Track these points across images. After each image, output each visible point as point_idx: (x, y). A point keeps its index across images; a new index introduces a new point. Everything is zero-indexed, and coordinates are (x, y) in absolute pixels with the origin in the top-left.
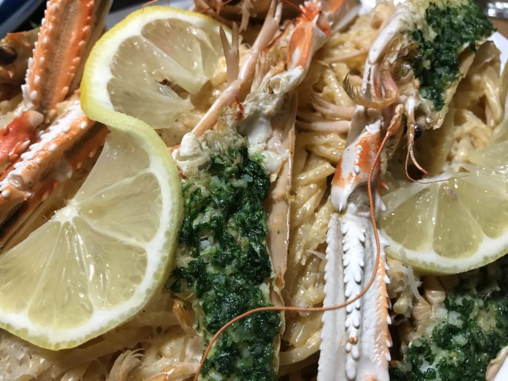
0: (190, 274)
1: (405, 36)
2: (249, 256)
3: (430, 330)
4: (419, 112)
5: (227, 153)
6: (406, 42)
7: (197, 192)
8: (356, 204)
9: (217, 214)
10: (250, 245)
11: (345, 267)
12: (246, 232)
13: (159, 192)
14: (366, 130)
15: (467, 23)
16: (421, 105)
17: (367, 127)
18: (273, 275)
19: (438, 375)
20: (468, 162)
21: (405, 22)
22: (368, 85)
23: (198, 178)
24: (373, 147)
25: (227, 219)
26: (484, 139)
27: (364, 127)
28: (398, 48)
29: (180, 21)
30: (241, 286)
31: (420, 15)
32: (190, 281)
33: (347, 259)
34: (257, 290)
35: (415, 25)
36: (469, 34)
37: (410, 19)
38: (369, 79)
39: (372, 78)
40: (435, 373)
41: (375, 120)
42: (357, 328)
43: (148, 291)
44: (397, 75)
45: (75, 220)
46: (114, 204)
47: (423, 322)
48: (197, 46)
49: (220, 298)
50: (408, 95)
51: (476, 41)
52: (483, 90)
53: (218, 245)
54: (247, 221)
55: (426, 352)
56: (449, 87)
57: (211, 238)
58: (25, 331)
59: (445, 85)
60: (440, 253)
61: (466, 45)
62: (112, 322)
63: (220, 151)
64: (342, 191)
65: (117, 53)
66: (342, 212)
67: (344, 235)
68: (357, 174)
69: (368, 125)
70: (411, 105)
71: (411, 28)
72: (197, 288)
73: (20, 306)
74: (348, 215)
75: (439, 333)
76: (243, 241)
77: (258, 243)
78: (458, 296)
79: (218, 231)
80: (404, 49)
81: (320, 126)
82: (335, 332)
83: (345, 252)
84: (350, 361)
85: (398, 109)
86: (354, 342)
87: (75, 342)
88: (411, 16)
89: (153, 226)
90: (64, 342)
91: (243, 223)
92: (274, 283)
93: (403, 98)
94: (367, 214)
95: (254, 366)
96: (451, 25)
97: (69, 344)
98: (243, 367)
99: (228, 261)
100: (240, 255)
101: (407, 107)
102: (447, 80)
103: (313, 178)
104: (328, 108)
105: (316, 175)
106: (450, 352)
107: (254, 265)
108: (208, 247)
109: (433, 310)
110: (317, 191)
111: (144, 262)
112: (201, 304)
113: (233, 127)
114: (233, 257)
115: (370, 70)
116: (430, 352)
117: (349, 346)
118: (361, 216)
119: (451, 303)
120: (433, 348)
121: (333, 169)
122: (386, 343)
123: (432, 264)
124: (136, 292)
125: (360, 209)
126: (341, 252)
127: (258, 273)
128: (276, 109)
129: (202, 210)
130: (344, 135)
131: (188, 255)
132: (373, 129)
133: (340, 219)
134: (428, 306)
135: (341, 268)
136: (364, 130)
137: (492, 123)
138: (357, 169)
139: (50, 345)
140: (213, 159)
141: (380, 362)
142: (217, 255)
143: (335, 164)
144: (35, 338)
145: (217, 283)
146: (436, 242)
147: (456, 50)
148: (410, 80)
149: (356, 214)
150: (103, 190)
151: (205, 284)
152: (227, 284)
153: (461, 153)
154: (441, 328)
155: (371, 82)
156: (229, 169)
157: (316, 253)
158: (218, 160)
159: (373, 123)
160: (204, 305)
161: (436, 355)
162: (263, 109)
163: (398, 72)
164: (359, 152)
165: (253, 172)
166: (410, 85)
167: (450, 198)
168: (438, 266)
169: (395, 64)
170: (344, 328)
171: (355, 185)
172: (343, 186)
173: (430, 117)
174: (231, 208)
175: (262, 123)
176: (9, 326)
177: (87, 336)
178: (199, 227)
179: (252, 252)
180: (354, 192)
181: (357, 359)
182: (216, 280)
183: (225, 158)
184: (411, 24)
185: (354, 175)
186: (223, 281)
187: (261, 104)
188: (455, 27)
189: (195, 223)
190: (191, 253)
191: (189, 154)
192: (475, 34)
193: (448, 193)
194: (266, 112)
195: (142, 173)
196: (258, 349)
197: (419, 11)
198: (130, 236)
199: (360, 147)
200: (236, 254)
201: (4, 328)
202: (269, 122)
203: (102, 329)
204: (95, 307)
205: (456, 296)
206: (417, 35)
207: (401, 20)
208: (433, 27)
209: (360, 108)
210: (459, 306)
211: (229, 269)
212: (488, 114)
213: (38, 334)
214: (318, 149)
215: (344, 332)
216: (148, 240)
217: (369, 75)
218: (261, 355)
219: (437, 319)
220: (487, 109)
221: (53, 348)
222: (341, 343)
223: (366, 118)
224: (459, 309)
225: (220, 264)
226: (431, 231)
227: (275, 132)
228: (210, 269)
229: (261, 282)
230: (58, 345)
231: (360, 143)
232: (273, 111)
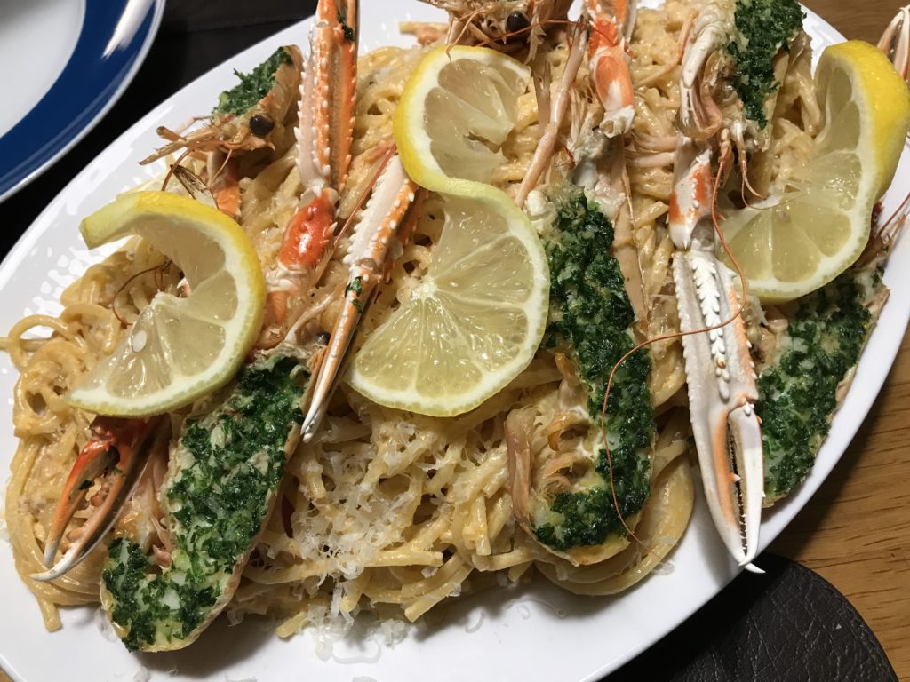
0: (566, 326)
1: (721, 52)
2: (613, 304)
3: (777, 360)
4: (747, 135)
5: (569, 205)
6: (723, 60)
7: (556, 248)
8: (699, 239)
9: (576, 268)
10: (613, 294)
11: (701, 301)
12: (604, 283)
13: (526, 253)
14: (697, 162)
15: (775, 16)
16: (747, 128)
17: (697, 159)
18: (636, 319)
19: (790, 401)
20: (792, 179)
21: (717, 35)
22: (690, 112)
23: (552, 236)
24: (707, 179)
25: (583, 271)
26: (805, 149)
27: (694, 158)
28: (716, 68)
29: (468, 61)
30: (612, 333)
31: (730, 21)
32: (565, 334)
33: (702, 293)
34: (625, 335)
35: (727, 35)
36: (780, 31)
37: (722, 30)
38: (689, 105)
39: (692, 103)
40: (787, 400)
41: (704, 150)
42: (724, 353)
43: (533, 346)
44: (718, 97)
45: (436, 294)
46: (474, 272)
47: (770, 352)
48: (492, 87)
49: (594, 345)
50: (733, 119)
51: (789, 39)
52: (797, 91)
53: (581, 298)
54: (602, 271)
55: (777, 380)
56: (767, 99)
57: (575, 293)
58: (417, 405)
59: (763, 97)
60: (780, 279)
61: (779, 45)
62: (503, 381)
63: (562, 205)
64: (684, 228)
65: (425, 112)
66: (686, 250)
67: (694, 271)
68: (697, 209)
69: (698, 156)
70: (738, 129)
71: (724, 41)
72: (574, 339)
73: (404, 385)
74: (693, 251)
75: (786, 361)
76: (603, 291)
77: (619, 290)
78: (800, 322)
79: (578, 283)
80: (724, 68)
81: (642, 162)
82: (700, 363)
83: (698, 287)
84: (722, 383)
85: (725, 134)
86: (723, 366)
87: (471, 405)
88: (722, 25)
89: (527, 287)
90: (461, 408)
91: (600, 273)
92: (638, 327)
93: (727, 122)
94: (709, 248)
95: (634, 404)
96: (760, 22)
97: (466, 408)
98: (625, 406)
99: (596, 310)
100: (604, 305)
101: (734, 132)
102: (765, 92)
103: (647, 219)
104: (648, 142)
105: (649, 216)
106: (799, 378)
107: (619, 311)
108: (574, 303)
109: (778, 338)
110: (651, 233)
111: (523, 322)
112: (577, 354)
113: (567, 178)
114: (599, 307)
115: (688, 95)
116: (780, 380)
117: (719, 371)
118: (705, 251)
119: (794, 330)
120: (783, 376)
121: (666, 207)
122: (750, 365)
123: (774, 291)
124: (521, 351)
125: (704, 244)
126: (693, 288)
127: (624, 318)
128: (602, 151)
129: (563, 267)
130: (669, 168)
131: (559, 310)
132: (703, 160)
133: (685, 257)
134: (772, 336)
135: (695, 304)
136: (694, 162)
137: (810, 129)
138: (697, 203)
139: (447, 412)
140: (560, 214)
141: (748, 381)
142: (584, 307)
143: (670, 201)
144: (429, 410)
145: (589, 333)
146: (776, 269)
147: (768, 54)
148: (734, 102)
149: (700, 250)
150: (461, 260)
151: (579, 335)
152: (598, 332)
153: (785, 171)
154: (787, 356)
155: (692, 109)
156: (576, 222)
157: (660, 296)
158: (564, 215)
159: (703, 153)
160: (580, 354)
161: (785, 383)
162: (589, 153)
163: (719, 95)
164: (693, 186)
165: (595, 221)
166: (734, 107)
167: (783, 220)
168: (780, 292)
169: (716, 85)
170: (709, 357)
171: (697, 220)
172: (683, 222)
173: (758, 139)
174: (586, 261)
175: (588, 168)
176: (398, 404)
177: (482, 398)
178: (564, 281)
179: (615, 299)
180: (696, 227)
181: (728, 381)
182: (588, 330)
183: (569, 211)
184: (723, 35)
185: (693, 209)
186: (594, 330)
187: (587, 149)
188: (764, 25)
189: (559, 279)
190: (561, 308)
191: (542, 213)
192: (786, 29)
193: (781, 216)
194: (592, 155)
195: (501, 237)
196: (635, 389)
197: (727, 16)
198: (501, 301)
199: (695, 180)
200: (600, 304)
201: (394, 407)
202: (595, 167)
203: (495, 389)
204: (483, 371)
205: (798, 321)
206: (732, 48)
207: (713, 32)
208: (744, 32)
209: (687, 140)
210: (803, 332)
211: (598, 319)
212: (805, 119)
213: (431, 406)
214: (642, 188)
215: (710, 361)
216: (524, 299)
217: (689, 101)
218: (637, 394)
219: (782, 347)
220: (803, 112)
221: (450, 415)
222: (709, 371)
223: (695, 149)
224: (802, 335)
225: (590, 317)
226: (769, 258)
227: (601, 176)
228: (580, 321)
229: (626, 327)
230: (454, 411)
231: (695, 177)
232: (600, 154)
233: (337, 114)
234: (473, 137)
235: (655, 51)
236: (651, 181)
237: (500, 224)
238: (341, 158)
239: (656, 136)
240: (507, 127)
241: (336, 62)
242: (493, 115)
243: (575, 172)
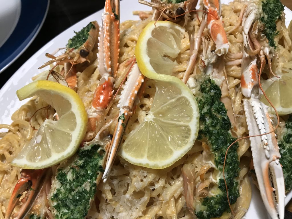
0: (206, 131)
1: (259, 21)
2: (223, 121)
3: (282, 137)
4: (270, 53)
5: (204, 82)
6: (260, 24)
7: (201, 100)
8: (253, 94)
9: (208, 108)
10: (223, 117)
11: (256, 119)
12: (219, 113)
13: (189, 103)
14: (251, 64)
15: (275, 7)
16: (271, 50)
17: (252, 62)
18: (232, 127)
19: (288, 153)
20: (283, 68)
21: (257, 14)
22: (248, 44)
23: (199, 95)
24: (256, 70)
25: (211, 108)
26: (286, 55)
27: (250, 62)
28: (257, 27)
29: (162, 27)
30: (223, 133)
31: (261, 9)
32: (206, 134)
33: (257, 115)
34: (228, 133)
35: (260, 14)
36: (277, 12)
37: (258, 12)
38: (247, 42)
39: (248, 41)
40: (287, 153)
41: (254, 59)
42: (266, 140)
43: (194, 140)
44: (258, 38)
45: (154, 119)
46: (169, 110)
47: (279, 135)
48: (172, 37)
49: (217, 138)
50: (264, 47)
51: (281, 15)
52: (282, 34)
53: (211, 119)
54: (218, 108)
55: (282, 145)
56: (275, 38)
57: (208, 117)
58: (148, 164)
59: (273, 37)
60: (283, 107)
61: (277, 17)
62: (182, 154)
63: (202, 82)
64: (248, 90)
65: (147, 47)
66: (249, 98)
67: (253, 107)
68: (253, 82)
69: (252, 61)
70: (267, 50)
71: (259, 16)
72: (209, 136)
73: (142, 156)
74: (252, 99)
75: (285, 138)
76: (219, 116)
77: (225, 116)
78: (290, 122)
79: (210, 113)
80: (261, 27)
81: (230, 63)
82: (256, 143)
83: (255, 113)
84: (267, 152)
85: (261, 52)
86: (267, 145)
87: (169, 164)
88: (258, 11)
89: (190, 116)
90: (165, 165)
91: (217, 109)
92: (233, 130)
93: (262, 48)
94: (258, 97)
95: (232, 160)
96: (270, 9)
97: (167, 165)
98: (229, 162)
99: (217, 124)
100: (220, 122)
101: (265, 52)
102: (274, 35)
103: (233, 86)
104: (232, 56)
105: (234, 84)
106: (290, 144)
107: (226, 124)
108: (208, 121)
109: (282, 129)
110: (234, 91)
111: (189, 130)
112: (210, 142)
113: (203, 71)
114: (218, 123)
115: (246, 38)
116: (284, 145)
117: (265, 147)
118: (256, 98)
119: (288, 126)
120: (284, 143)
121: (240, 81)
123: (281, 112)
124: (189, 142)
125: (256, 96)
126: (253, 114)
127: (228, 127)
128: (215, 60)
129: (203, 107)
130: (240, 65)
131: (203, 125)
132: (254, 63)
133: (249, 101)
134: (280, 128)
135: (254, 119)
137: (287, 47)
138: (253, 80)
139: (160, 167)
140: (201, 86)
141: (276, 150)
142: (212, 123)
143: (241, 78)
144: (152, 166)
145: (214, 133)
146: (281, 103)
147: (274, 21)
148: (265, 40)
149: (254, 98)
150: (163, 106)
151: (210, 133)
152: (218, 133)
153: (281, 64)
154: (286, 135)
155: (248, 43)
156: (208, 89)
158: (203, 86)
159: (254, 60)
160: (211, 142)
161: (285, 146)
162: (210, 61)
163: (259, 37)
164: (251, 73)
165: (214, 88)
166: (265, 42)
167: (283, 84)
168: (284, 112)
169: (258, 34)
171: (253, 87)
172: (247, 87)
173: (274, 54)
174: (212, 104)
175: (210, 67)
176: (140, 164)
177: (173, 161)
178: (204, 113)
179: (224, 119)
180: (253, 89)
181: (269, 151)
182: (214, 132)
183: (204, 85)
184: (259, 14)
185: (251, 82)
186: (216, 132)
187: (209, 60)
188: (272, 10)
189: (202, 112)
190: (204, 124)
191: (195, 86)
192: (279, 11)
194: (212, 62)
195: (179, 96)
196: (233, 154)
197: (259, 7)
198: (180, 121)
199: (251, 71)
200: (218, 121)
201: (139, 165)
202: (212, 66)
203: (179, 157)
204: (173, 150)
205: (289, 122)
206: (262, 19)
207: (255, 13)
208: (265, 13)
209: (247, 55)
210: (291, 126)
211: (218, 127)
212: (285, 44)
213: (153, 165)
214: (229, 73)
215: (261, 142)
216: (189, 121)
217: (247, 40)
218: (233, 156)
219: (284, 132)
220: (284, 41)
221: (161, 168)
222: (260, 146)
223: (250, 59)
225: (214, 127)
226: (278, 99)
227: (215, 70)
228: (211, 129)
229: (228, 130)
230: (163, 167)
231: (251, 70)
232: (214, 61)
233: (113, 48)
234: (165, 56)
235: (231, 21)
236: (233, 71)
237: (178, 91)
238: (115, 65)
239: (234, 54)
240: (178, 51)
241: (112, 28)
242: (172, 48)
243: (205, 68)
